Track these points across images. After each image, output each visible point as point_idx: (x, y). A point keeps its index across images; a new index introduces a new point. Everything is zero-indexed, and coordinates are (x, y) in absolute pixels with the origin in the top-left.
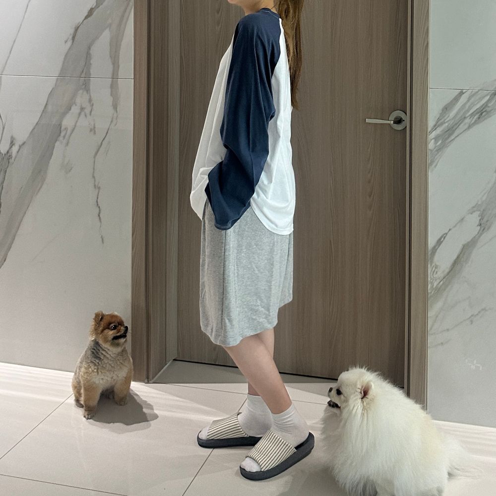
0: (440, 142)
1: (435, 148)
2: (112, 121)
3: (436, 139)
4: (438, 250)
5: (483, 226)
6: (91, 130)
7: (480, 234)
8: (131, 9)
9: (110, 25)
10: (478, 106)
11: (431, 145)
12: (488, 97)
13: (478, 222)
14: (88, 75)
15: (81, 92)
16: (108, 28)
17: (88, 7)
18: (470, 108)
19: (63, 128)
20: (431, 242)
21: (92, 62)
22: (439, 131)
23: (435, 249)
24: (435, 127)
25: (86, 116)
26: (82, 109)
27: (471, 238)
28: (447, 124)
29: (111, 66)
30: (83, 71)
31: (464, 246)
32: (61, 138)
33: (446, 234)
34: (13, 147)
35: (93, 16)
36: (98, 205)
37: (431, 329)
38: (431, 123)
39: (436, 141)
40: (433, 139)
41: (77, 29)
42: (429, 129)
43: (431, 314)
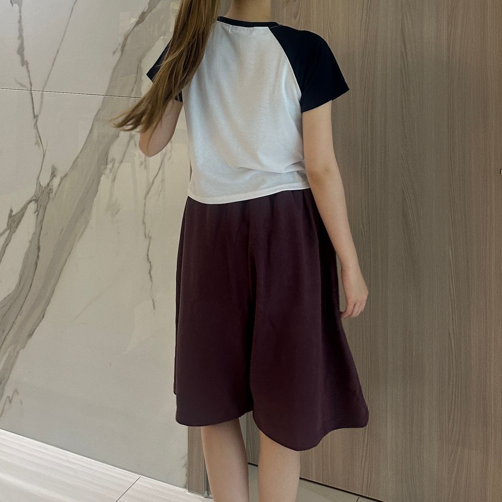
2: (165, 154)
14: (139, 95)
17: (140, 11)
19: (110, 159)
21: (143, 78)
25: (136, 145)
26: (132, 137)
34: (54, 179)
35: (145, 22)
36: (148, 259)
41: (126, 38)
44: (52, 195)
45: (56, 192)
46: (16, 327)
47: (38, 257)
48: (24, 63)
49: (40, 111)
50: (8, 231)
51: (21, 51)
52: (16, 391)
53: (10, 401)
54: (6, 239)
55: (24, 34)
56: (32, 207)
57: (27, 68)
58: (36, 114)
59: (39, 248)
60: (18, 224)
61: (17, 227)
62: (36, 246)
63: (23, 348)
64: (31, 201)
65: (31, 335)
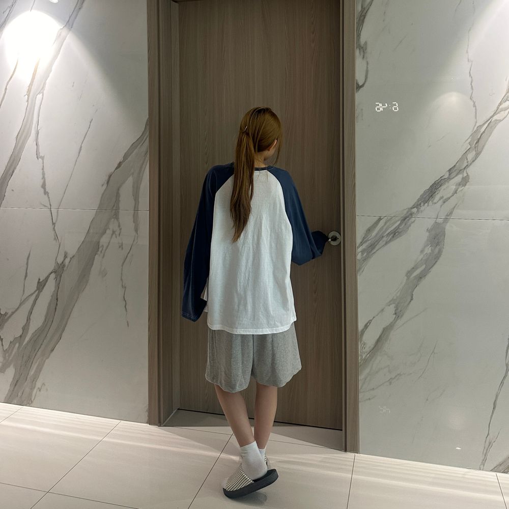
0: (365, 254)
1: (362, 258)
2: (134, 241)
3: (363, 252)
4: (365, 332)
5: (398, 314)
6: (120, 247)
7: (395, 320)
8: (147, 163)
9: (133, 174)
10: (392, 228)
11: (359, 257)
12: (399, 222)
13: (394, 312)
14: (118, 209)
15: (113, 219)
16: (131, 176)
17: (118, 162)
18: (387, 229)
19: (100, 245)
20: (361, 326)
21: (120, 199)
22: (364, 246)
23: (363, 332)
24: (362, 244)
25: (116, 237)
26: (114, 232)
27: (389, 323)
28: (370, 241)
29: (134, 202)
30: (114, 206)
31: (384, 329)
32: (99, 252)
33: (371, 320)
34: (66, 259)
35: (121, 168)
36: (124, 299)
37: (361, 388)
38: (358, 241)
39: (362, 254)
40: (361, 252)
41: (110, 176)
42: (357, 245)
43: (361, 377)
44: (65, 268)
45: (68, 266)
46: (43, 347)
47: (57, 304)
48: (46, 193)
49: (56, 221)
50: (37, 292)
51: (44, 186)
52: (44, 384)
53: (40, 391)
54: (36, 296)
55: (46, 176)
56: (53, 276)
57: (48, 196)
58: (54, 222)
59: (57, 299)
60: (44, 286)
61: (43, 288)
62: (56, 298)
63: (48, 358)
64: (52, 273)
65: (52, 350)
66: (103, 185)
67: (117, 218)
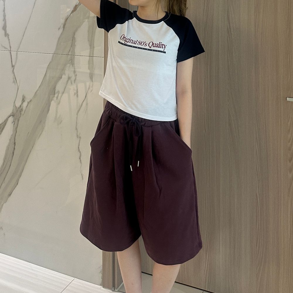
14: (73, 55)
15: (68, 65)
16: (87, 20)
19: (56, 91)
21: (76, 44)
25: (72, 83)
26: (69, 78)
30: (70, 50)
32: (55, 98)
34: (24, 102)
35: (77, 11)
36: (79, 150)
41: (66, 20)
44: (23, 113)
45: (25, 111)
46: (1, 190)
47: (14, 149)
48: (6, 35)
49: (16, 63)
51: (4, 28)
52: (1, 228)
56: (11, 119)
57: (8, 38)
59: (15, 144)
62: (13, 142)
63: (5, 202)
64: (10, 116)
65: (10, 195)
66: (59, 29)
67: (73, 64)
